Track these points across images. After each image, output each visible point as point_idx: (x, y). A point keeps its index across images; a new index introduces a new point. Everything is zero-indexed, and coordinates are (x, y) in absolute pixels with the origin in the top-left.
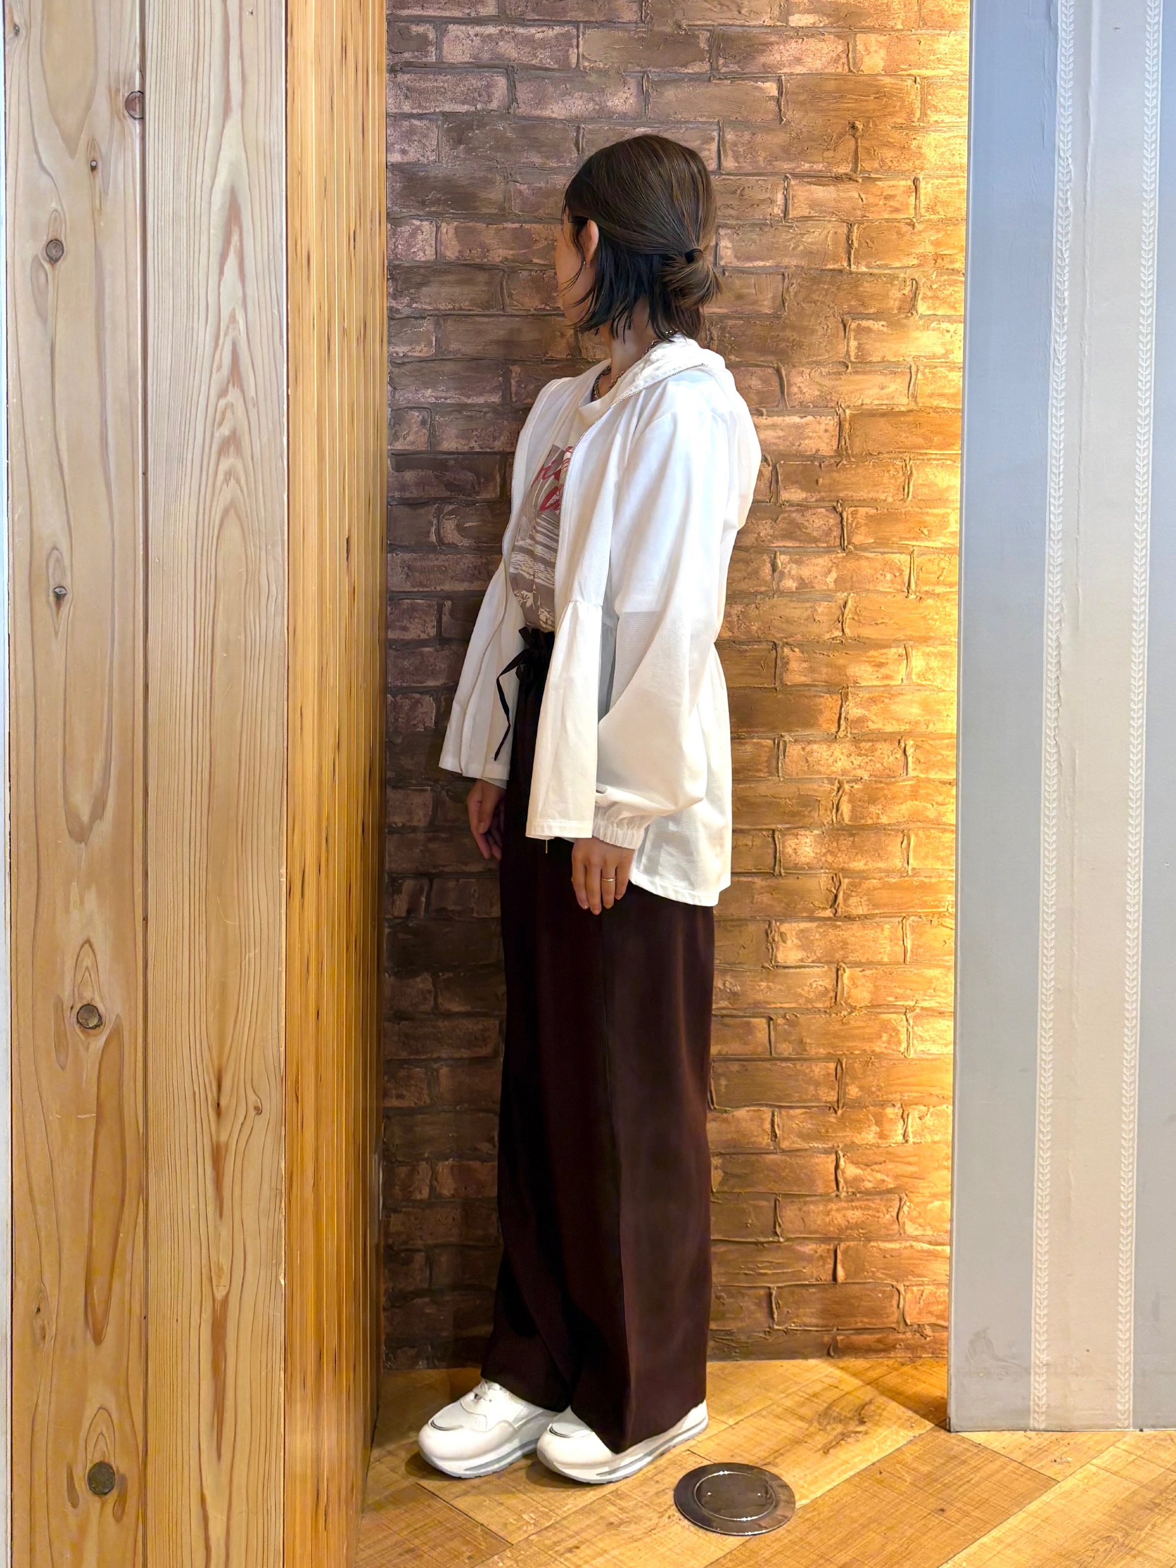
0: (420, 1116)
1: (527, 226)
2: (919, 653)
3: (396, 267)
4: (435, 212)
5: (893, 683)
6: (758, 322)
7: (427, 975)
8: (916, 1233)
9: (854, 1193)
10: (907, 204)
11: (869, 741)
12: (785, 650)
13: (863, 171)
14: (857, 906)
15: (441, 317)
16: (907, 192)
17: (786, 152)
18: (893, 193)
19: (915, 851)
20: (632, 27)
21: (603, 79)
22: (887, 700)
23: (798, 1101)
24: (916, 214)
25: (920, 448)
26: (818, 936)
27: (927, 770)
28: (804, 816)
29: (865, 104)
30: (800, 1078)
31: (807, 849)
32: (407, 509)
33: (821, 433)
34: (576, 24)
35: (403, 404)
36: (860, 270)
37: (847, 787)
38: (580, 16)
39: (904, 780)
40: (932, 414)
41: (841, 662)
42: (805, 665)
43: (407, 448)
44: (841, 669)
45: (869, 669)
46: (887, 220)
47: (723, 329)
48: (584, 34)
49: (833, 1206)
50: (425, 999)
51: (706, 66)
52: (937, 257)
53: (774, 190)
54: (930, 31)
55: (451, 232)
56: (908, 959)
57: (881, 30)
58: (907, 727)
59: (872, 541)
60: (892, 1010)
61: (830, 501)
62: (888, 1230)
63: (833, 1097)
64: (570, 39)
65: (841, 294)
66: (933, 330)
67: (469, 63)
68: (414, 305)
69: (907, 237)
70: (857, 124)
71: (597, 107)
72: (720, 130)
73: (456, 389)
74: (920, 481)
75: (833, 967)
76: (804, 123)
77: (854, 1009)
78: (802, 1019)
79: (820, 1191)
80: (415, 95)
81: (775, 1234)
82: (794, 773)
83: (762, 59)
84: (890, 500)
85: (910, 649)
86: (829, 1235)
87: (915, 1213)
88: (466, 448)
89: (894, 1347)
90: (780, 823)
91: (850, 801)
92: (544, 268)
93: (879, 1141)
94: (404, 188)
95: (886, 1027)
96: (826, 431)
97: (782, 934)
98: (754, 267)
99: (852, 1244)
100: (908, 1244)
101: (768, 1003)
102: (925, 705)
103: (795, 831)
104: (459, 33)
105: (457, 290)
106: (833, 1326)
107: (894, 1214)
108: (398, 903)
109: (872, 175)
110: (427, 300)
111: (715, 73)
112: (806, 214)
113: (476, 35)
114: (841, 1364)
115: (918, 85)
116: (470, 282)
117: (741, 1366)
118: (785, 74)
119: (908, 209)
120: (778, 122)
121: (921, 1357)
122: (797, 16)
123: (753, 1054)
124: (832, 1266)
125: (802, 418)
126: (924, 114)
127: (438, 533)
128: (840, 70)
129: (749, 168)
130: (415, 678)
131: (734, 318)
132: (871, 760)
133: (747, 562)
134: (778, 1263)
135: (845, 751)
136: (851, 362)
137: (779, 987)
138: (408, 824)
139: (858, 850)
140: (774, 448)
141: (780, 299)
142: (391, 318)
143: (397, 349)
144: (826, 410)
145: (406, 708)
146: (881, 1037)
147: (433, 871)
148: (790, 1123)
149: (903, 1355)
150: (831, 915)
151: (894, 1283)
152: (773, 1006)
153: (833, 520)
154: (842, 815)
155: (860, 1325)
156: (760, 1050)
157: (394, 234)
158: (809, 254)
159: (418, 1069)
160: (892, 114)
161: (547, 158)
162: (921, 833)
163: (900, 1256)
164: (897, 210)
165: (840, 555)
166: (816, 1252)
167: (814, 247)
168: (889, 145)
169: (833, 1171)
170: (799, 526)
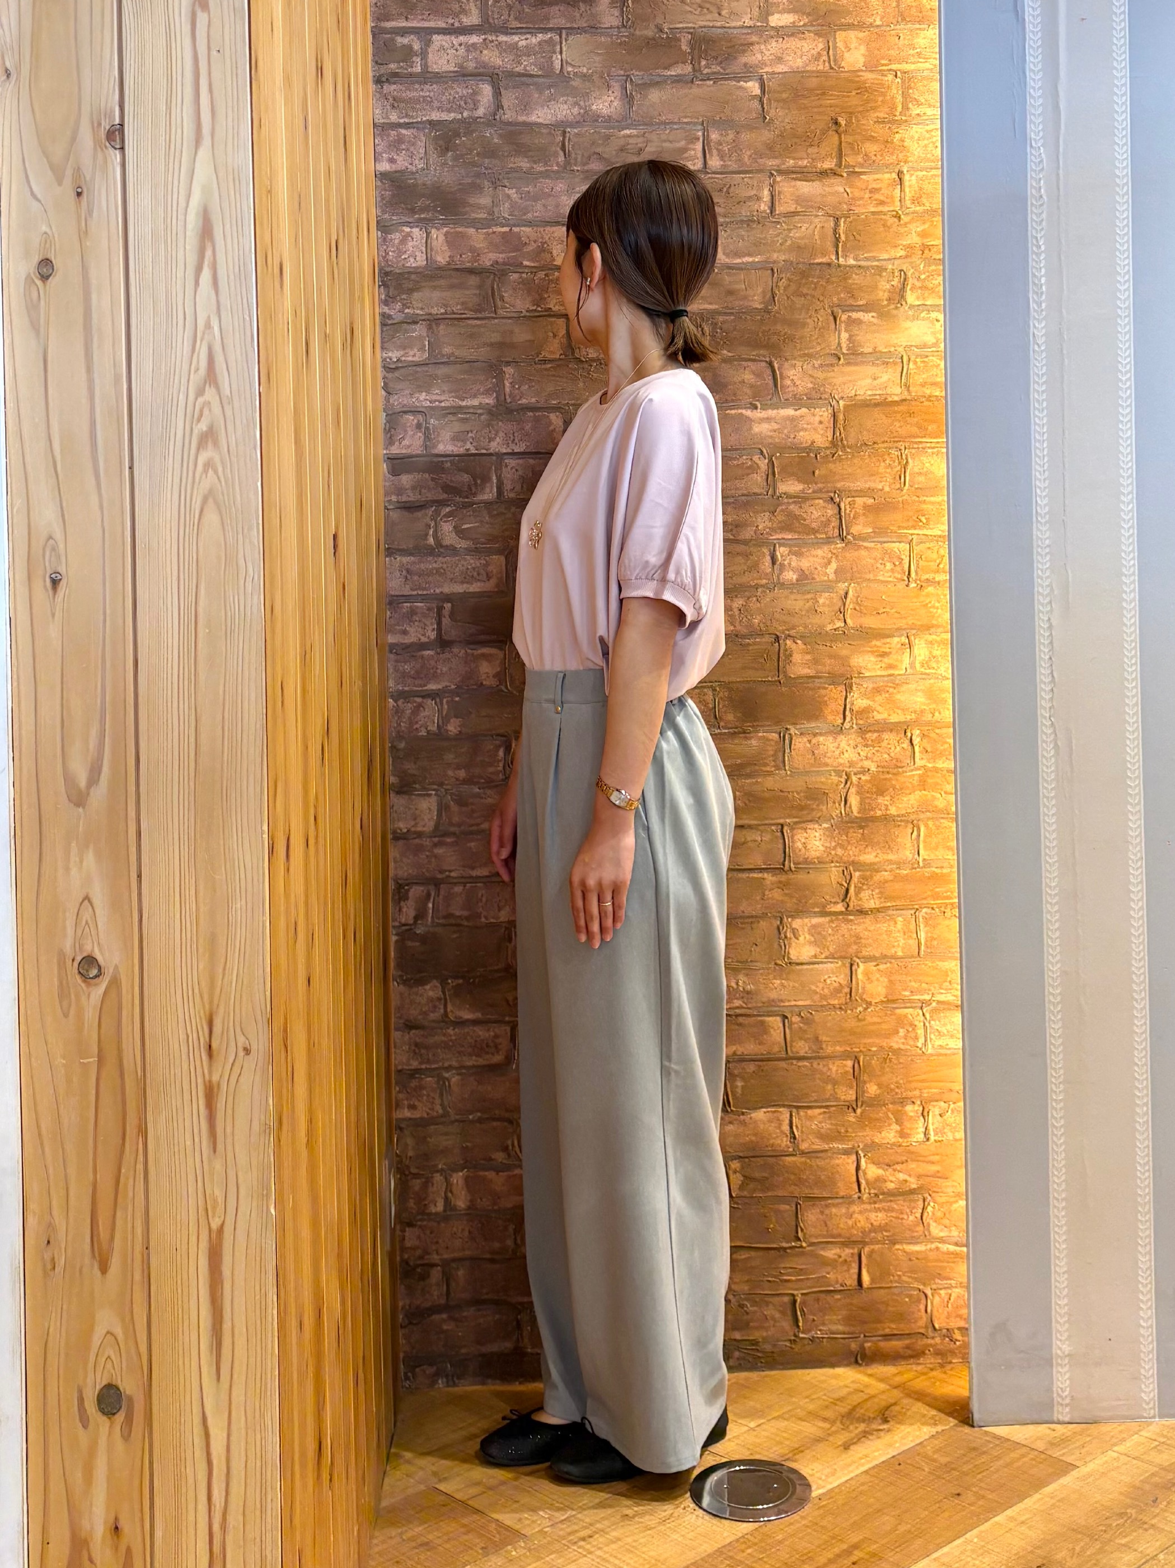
0: (432, 1127)
1: (516, 229)
2: (923, 642)
3: (387, 274)
4: (424, 219)
5: (896, 672)
6: (749, 317)
7: (435, 983)
8: (942, 1234)
9: (876, 1195)
10: (892, 197)
11: (875, 731)
12: (788, 642)
13: (847, 166)
14: (869, 900)
15: (433, 322)
16: (892, 184)
17: (770, 148)
18: (878, 186)
19: (925, 842)
20: (615, 32)
21: (587, 83)
22: (891, 690)
23: (816, 1101)
24: (901, 206)
25: (915, 437)
26: (830, 931)
27: (934, 759)
28: (813, 810)
29: (847, 99)
30: (818, 1076)
31: (817, 843)
32: (406, 514)
33: (816, 424)
34: (559, 30)
35: (398, 409)
36: (848, 263)
37: (854, 779)
38: (562, 22)
39: (912, 770)
40: (926, 403)
41: (844, 652)
42: (808, 657)
43: (404, 451)
44: (844, 661)
45: (873, 659)
46: (873, 213)
47: (714, 325)
48: (566, 40)
49: (855, 1208)
50: (435, 1007)
51: (689, 68)
52: (925, 248)
53: (760, 189)
54: (909, 26)
55: (441, 238)
56: (922, 953)
57: (860, 26)
58: (913, 716)
59: (870, 530)
60: (908, 1005)
61: (828, 492)
62: (913, 1232)
63: (851, 1095)
64: (554, 45)
65: (830, 287)
66: (924, 319)
67: (454, 72)
68: (407, 311)
69: (894, 228)
70: (840, 119)
71: (582, 111)
72: (705, 130)
73: (451, 392)
74: (916, 470)
75: (847, 962)
76: (787, 120)
77: (869, 1004)
78: (817, 1017)
79: (842, 1194)
80: (402, 105)
81: (799, 1240)
82: (801, 767)
83: (743, 59)
84: (887, 489)
85: (912, 638)
86: (854, 1239)
87: (939, 1214)
88: (462, 451)
89: (923, 1353)
90: (789, 816)
91: (858, 793)
92: (534, 271)
93: (900, 1140)
94: (393, 196)
95: (901, 1021)
96: (821, 422)
97: (794, 931)
98: (743, 263)
99: (877, 1247)
100: (933, 1246)
101: (782, 1001)
102: (931, 694)
103: (803, 825)
104: (444, 43)
105: (448, 294)
106: (860, 1333)
107: (919, 1215)
108: (404, 910)
109: (857, 170)
110: (420, 305)
111: (698, 74)
112: (792, 210)
113: (460, 45)
114: (870, 1371)
115: (898, 80)
116: (461, 286)
117: (766, 1376)
118: (767, 73)
119: (893, 202)
120: (761, 120)
121: (951, 1363)
122: (776, 16)
123: (769, 1053)
124: (857, 1271)
125: (796, 410)
126: (906, 108)
127: (435, 536)
128: (821, 67)
129: (734, 166)
130: (417, 682)
131: (725, 314)
132: (878, 751)
133: (747, 555)
134: (801, 1270)
135: (851, 742)
136: (843, 354)
137: (791, 984)
138: (413, 829)
139: (868, 842)
140: (770, 441)
141: (769, 294)
142: (383, 325)
143: (390, 354)
144: (820, 402)
145: (408, 712)
146: (898, 1032)
147: (439, 876)
148: (808, 1123)
149: (932, 1361)
150: (844, 909)
151: (921, 1287)
152: (787, 1004)
153: (831, 511)
154: (850, 807)
155: (887, 1331)
156: (776, 1049)
157: (385, 240)
158: (799, 248)
159: (429, 1079)
160: (874, 109)
161: (535, 162)
162: (930, 823)
163: (926, 1259)
164: (882, 203)
165: (839, 546)
166: (840, 1257)
167: (802, 242)
168: (872, 139)
169: (854, 1172)
170: (797, 518)
